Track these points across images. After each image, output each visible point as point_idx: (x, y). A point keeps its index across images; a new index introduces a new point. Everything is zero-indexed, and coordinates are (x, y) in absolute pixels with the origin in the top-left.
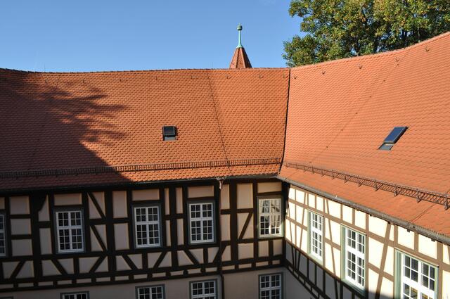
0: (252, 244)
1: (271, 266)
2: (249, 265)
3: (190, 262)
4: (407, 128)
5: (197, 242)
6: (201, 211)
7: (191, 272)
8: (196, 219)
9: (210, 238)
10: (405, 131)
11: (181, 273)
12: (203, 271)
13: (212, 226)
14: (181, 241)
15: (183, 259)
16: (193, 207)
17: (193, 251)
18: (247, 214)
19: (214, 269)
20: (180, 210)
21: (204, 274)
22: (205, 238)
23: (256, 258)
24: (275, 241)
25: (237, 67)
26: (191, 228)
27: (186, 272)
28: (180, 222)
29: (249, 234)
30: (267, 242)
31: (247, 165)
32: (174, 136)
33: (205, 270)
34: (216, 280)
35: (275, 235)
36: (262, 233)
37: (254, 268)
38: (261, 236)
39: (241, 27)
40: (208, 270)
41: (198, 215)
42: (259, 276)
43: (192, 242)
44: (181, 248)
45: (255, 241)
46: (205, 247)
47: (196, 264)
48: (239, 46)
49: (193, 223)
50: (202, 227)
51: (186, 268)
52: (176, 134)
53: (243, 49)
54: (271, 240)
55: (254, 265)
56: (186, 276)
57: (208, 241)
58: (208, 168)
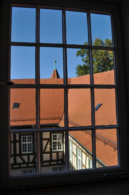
0: (49, 154)
1: (57, 164)
2: (48, 164)
3: (22, 162)
4: (101, 104)
5: (25, 153)
6: (27, 139)
7: (22, 166)
8: (24, 143)
9: (31, 151)
10: (101, 106)
11: (18, 166)
12: (27, 165)
13: (32, 146)
14: (18, 152)
15: (19, 160)
16: (23, 138)
17: (23, 157)
18: (47, 141)
19: (32, 165)
20: (18, 139)
21: (28, 167)
22: (28, 151)
23: (51, 160)
24: (59, 153)
25: (53, 78)
26: (22, 146)
27: (20, 166)
28: (18, 144)
29: (48, 150)
30: (56, 153)
31: (46, 120)
32: (18, 107)
33: (28, 165)
34: (33, 170)
35: (60, 150)
36: (54, 149)
37: (50, 165)
38: (53, 151)
39: (56, 61)
40: (30, 165)
41: (26, 141)
42: (53, 168)
43: (23, 153)
44: (18, 155)
45: (51, 152)
46: (28, 155)
47: (24, 163)
48: (55, 69)
49: (23, 144)
50: (27, 146)
51: (20, 164)
52: (19, 106)
53: (56, 70)
54: (58, 152)
55: (50, 163)
56: (20, 168)
57: (30, 152)
58: (29, 121)
